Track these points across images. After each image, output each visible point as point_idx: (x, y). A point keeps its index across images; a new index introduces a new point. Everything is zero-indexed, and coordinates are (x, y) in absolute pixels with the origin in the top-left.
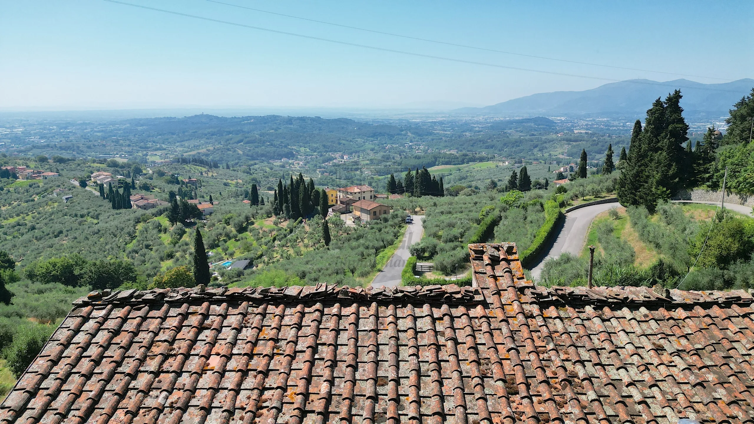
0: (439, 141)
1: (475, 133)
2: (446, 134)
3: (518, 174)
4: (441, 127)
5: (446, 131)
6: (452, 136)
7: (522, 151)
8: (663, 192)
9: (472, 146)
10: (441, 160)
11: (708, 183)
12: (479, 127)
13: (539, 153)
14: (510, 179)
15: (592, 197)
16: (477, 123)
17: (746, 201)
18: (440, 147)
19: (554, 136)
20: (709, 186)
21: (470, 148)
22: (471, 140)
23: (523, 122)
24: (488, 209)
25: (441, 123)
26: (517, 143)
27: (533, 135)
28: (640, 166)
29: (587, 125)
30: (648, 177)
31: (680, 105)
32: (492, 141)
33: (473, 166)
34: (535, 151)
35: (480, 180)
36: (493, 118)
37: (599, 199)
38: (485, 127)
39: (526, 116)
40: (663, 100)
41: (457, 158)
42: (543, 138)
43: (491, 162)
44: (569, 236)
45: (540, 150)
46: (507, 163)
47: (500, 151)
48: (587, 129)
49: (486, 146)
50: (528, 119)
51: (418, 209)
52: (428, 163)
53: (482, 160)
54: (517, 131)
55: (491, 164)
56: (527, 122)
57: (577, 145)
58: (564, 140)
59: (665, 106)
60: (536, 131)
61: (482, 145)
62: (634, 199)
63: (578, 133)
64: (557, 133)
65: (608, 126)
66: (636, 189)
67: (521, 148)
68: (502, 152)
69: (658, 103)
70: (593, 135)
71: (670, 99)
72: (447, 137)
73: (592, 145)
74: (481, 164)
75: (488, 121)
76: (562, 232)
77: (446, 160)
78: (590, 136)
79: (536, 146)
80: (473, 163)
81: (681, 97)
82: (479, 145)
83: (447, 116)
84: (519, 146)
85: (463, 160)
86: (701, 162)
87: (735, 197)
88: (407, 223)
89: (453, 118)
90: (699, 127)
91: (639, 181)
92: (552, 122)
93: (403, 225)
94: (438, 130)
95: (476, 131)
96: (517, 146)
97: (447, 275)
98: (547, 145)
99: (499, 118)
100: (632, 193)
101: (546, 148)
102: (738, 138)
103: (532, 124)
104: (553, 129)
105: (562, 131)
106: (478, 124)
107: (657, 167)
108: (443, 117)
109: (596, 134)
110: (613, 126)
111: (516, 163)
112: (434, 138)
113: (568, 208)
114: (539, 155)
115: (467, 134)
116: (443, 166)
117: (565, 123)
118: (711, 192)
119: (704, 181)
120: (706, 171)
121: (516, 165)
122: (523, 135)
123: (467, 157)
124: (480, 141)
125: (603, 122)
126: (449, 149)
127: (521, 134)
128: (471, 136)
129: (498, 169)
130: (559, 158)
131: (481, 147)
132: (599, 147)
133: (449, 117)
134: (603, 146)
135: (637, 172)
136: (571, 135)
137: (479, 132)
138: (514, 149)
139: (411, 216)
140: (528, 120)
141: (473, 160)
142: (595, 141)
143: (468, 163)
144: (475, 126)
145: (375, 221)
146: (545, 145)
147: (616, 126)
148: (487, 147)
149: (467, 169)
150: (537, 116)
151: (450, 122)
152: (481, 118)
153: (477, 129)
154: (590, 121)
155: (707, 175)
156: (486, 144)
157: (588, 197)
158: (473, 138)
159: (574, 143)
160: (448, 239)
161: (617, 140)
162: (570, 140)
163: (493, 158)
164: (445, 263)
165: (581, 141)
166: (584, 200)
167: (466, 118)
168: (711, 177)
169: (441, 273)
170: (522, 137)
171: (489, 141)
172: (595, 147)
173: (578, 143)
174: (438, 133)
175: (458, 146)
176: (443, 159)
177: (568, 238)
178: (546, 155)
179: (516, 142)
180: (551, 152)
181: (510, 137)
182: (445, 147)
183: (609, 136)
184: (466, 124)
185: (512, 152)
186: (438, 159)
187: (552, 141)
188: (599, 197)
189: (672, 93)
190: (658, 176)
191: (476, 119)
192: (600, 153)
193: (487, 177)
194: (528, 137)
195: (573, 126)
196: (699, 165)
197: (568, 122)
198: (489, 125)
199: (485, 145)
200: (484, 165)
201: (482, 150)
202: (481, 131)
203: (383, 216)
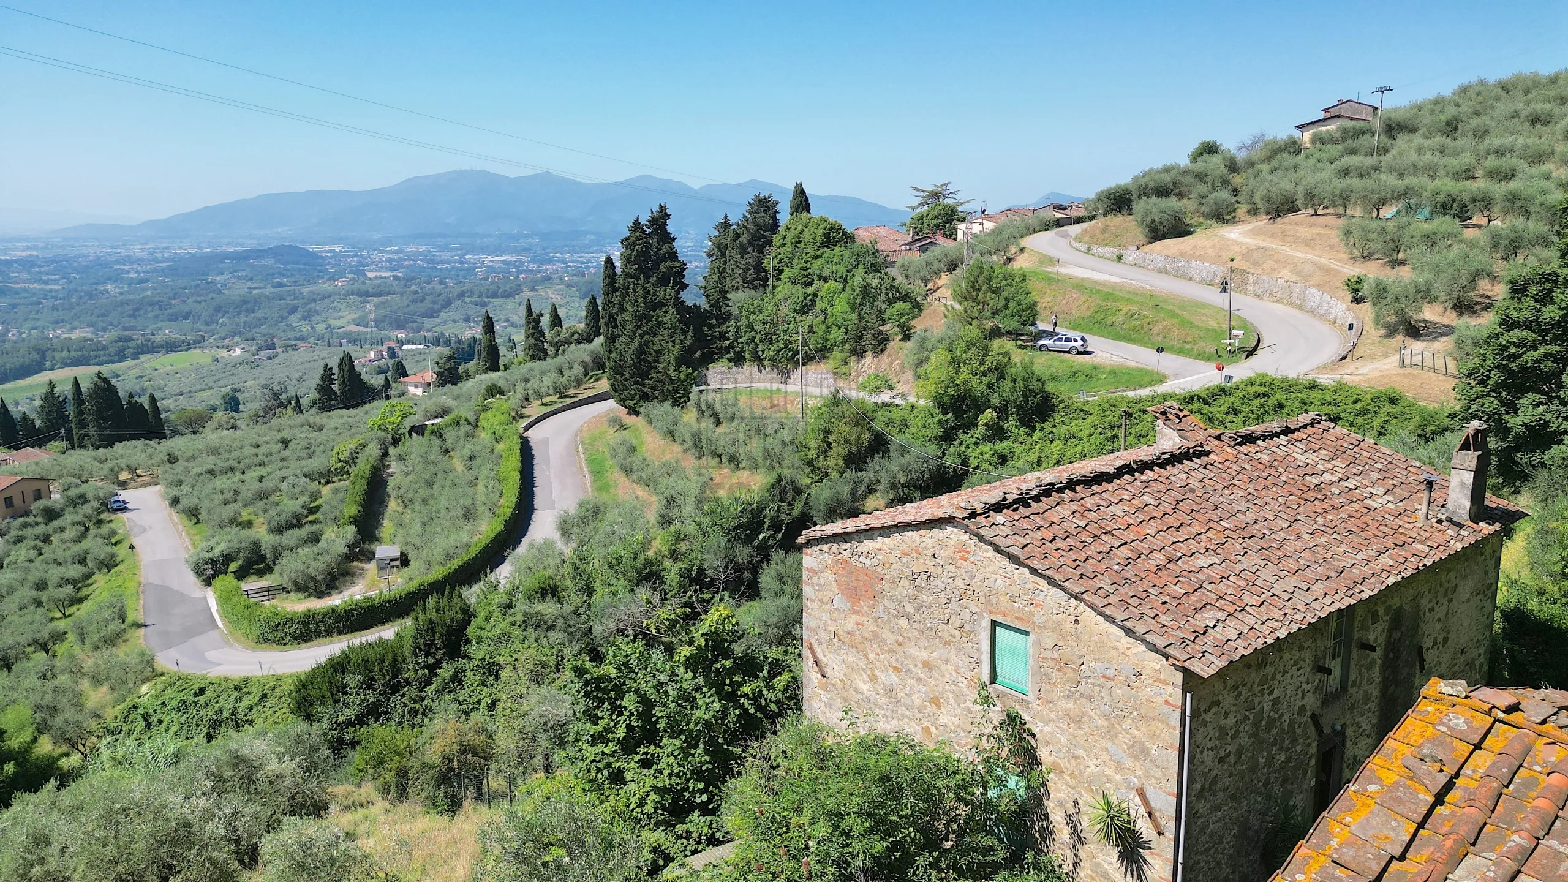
0: (36, 308)
1: (130, 285)
2: (51, 291)
3: (336, 370)
4: (29, 273)
5: (46, 283)
6: (68, 296)
7: (261, 322)
8: (688, 375)
9: (132, 316)
10: (58, 356)
11: (728, 356)
12: (137, 272)
13: (304, 323)
14: (319, 382)
15: (554, 398)
16: (129, 260)
17: (789, 377)
18: (41, 323)
19: (329, 287)
20: (730, 360)
21: (127, 322)
22: (123, 304)
23: (247, 258)
24: (353, 446)
25: (27, 264)
26: (247, 305)
27: (280, 285)
28: (642, 336)
29: (390, 261)
30: (659, 352)
31: (669, 229)
32: (185, 302)
33: (154, 364)
34: (294, 318)
35: (181, 394)
36: (168, 248)
37: (569, 401)
38: (155, 271)
39: (251, 244)
40: (643, 220)
41: (105, 348)
42: (306, 291)
43: (198, 351)
44: (552, 470)
45: (304, 318)
46: (238, 351)
47: (207, 324)
48: (392, 270)
49: (171, 315)
50: (259, 251)
51: (124, 476)
52: (22, 366)
53: (171, 347)
54: (239, 278)
55: (197, 356)
56: (258, 257)
57: (382, 303)
58: (353, 294)
59: (648, 231)
60: (284, 276)
61: (158, 312)
62: (643, 392)
63: (376, 277)
64: (333, 279)
65: (434, 262)
66: (645, 375)
67: (259, 314)
68: (213, 326)
69: (636, 226)
70: (409, 280)
71: (653, 221)
72: (56, 298)
73: (412, 301)
74: (171, 357)
75: (159, 255)
76: (536, 467)
77: (73, 354)
78: (403, 282)
79: (294, 310)
80: (149, 356)
81: (669, 216)
82: (150, 315)
83: (41, 245)
84: (253, 312)
85: (123, 350)
86: (714, 322)
87: (769, 373)
88: (117, 510)
89: (59, 251)
90: (589, 261)
91: (645, 360)
92: (314, 255)
93: (105, 516)
94: (21, 281)
95: (131, 282)
96: (247, 311)
97: (320, 595)
98: (318, 306)
99: (185, 248)
100: (636, 383)
101: (317, 313)
102: (740, 280)
103: (271, 262)
104: (320, 271)
105: (342, 274)
106: (132, 263)
107: (671, 336)
108: (28, 248)
109: (414, 278)
110: (442, 262)
111: (260, 349)
112: (17, 301)
113: (524, 423)
114: (305, 327)
115: (109, 287)
116: (66, 369)
117: (343, 257)
118: (735, 369)
119: (722, 352)
120: (723, 336)
121: (262, 353)
122: (255, 285)
123: (132, 344)
124: (152, 304)
125: (421, 253)
126: (68, 326)
127: (249, 284)
128: (121, 294)
129: (220, 365)
130: (351, 333)
131: (156, 317)
132: (428, 303)
133: (46, 248)
134: (434, 303)
135: (640, 346)
136: (364, 283)
137: (141, 282)
138: (243, 319)
139: (119, 492)
140: (260, 253)
141: (150, 348)
142: (416, 292)
143: (135, 356)
144: (126, 268)
145: (21, 520)
146: (313, 305)
147: (448, 262)
148: (174, 318)
149: (136, 372)
150: (276, 243)
151: (53, 262)
152: (136, 250)
153: (133, 275)
154: (396, 251)
155: (728, 342)
156: (169, 311)
157: (547, 400)
158: (131, 297)
159: (375, 299)
160: (283, 523)
161: (458, 289)
162: (367, 294)
163: (199, 342)
164: (312, 571)
165: (389, 293)
166: (543, 404)
167: (94, 251)
168: (731, 346)
169: (300, 595)
170: (255, 292)
171: (173, 302)
172: (419, 304)
173: (381, 299)
174: (25, 290)
175: (94, 319)
176: (65, 354)
177: (552, 476)
178: (321, 328)
179: (245, 302)
180: (331, 322)
181: (226, 292)
182: (57, 322)
183: (441, 283)
184: (100, 263)
185: (238, 325)
186: (49, 354)
187: (326, 296)
188: (566, 397)
189: (656, 209)
190: (676, 350)
191: (122, 252)
192: (432, 317)
193: (199, 387)
194: (269, 291)
195: (360, 263)
196: (711, 327)
197: (349, 256)
198: (164, 265)
199: (166, 312)
200: (181, 359)
201: (160, 324)
202: (147, 281)
203: (37, 506)
